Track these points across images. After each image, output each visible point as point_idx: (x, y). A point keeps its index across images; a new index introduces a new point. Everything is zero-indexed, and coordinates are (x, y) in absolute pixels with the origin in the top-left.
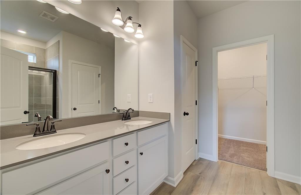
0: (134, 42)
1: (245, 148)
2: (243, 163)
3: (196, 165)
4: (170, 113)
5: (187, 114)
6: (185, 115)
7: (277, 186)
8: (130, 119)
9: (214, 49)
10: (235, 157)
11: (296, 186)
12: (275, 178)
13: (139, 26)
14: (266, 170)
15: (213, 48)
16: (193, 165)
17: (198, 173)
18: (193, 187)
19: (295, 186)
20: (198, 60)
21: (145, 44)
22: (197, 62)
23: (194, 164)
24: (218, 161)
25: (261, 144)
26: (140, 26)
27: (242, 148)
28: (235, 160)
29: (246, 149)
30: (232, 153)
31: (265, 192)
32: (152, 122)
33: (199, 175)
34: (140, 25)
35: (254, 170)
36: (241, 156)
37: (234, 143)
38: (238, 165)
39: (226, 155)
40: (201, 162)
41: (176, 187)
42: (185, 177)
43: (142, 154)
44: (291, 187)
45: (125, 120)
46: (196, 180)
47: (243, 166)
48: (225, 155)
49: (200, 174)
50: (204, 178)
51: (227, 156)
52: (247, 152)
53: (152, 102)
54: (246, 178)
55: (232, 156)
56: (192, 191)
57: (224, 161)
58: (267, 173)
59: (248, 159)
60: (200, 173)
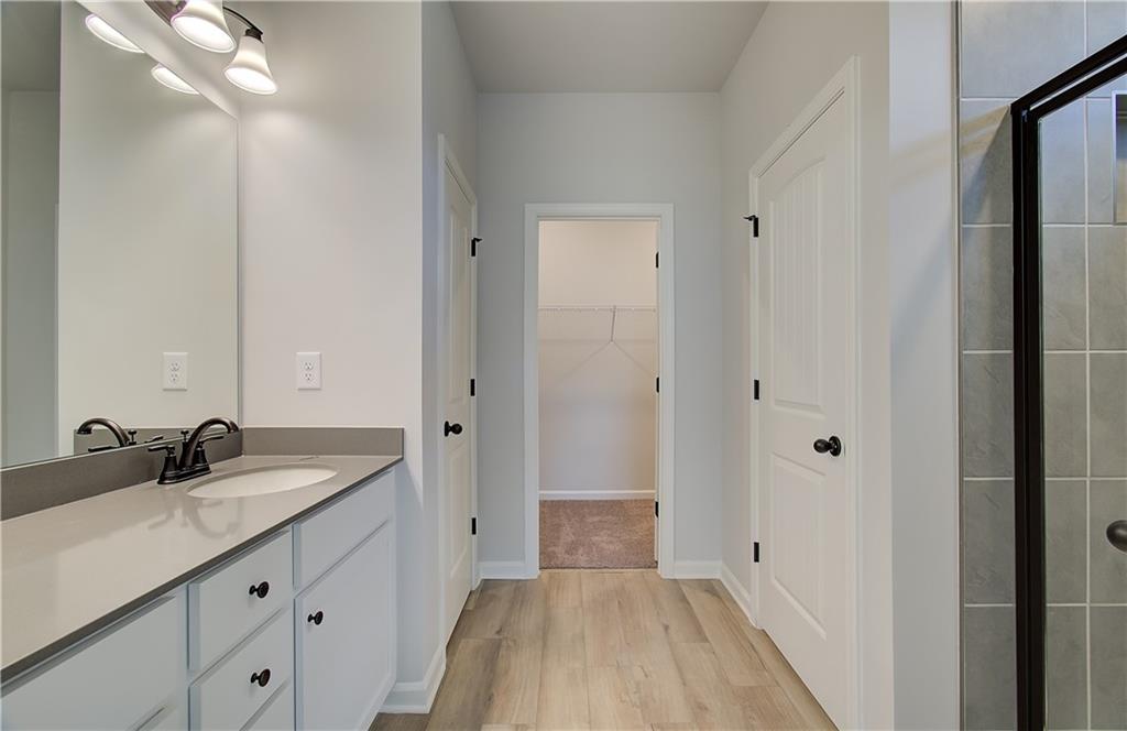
0: (215, 97)
1: (596, 519)
2: (601, 564)
3: (476, 607)
4: (403, 429)
5: (457, 429)
6: (446, 434)
7: (684, 599)
8: (206, 470)
9: (531, 210)
10: (580, 551)
11: (714, 583)
12: (675, 580)
13: (248, 33)
14: (654, 565)
15: (527, 205)
16: (469, 611)
17: (491, 634)
18: (489, 686)
19: (713, 588)
20: (478, 235)
21: (277, 127)
22: (477, 243)
23: (470, 608)
24: (540, 576)
25: (627, 501)
26: (255, 33)
27: (590, 520)
28: (582, 559)
29: (600, 521)
30: (570, 539)
31: (665, 622)
32: (335, 473)
33: (497, 637)
34: (254, 27)
35: (630, 573)
36: (594, 544)
37: (568, 511)
38: (594, 571)
39: (555, 549)
40: (490, 592)
41: (431, 711)
42: (455, 660)
43: (318, 618)
44: (707, 591)
45: (179, 478)
46: (492, 659)
47: (605, 570)
48: (554, 553)
49: (498, 632)
50: (515, 641)
51: (560, 550)
52: (603, 528)
53: (318, 387)
54: (619, 603)
55: (572, 549)
56: (490, 699)
57: (557, 571)
58: (659, 572)
59: (611, 547)
60: (498, 629)
